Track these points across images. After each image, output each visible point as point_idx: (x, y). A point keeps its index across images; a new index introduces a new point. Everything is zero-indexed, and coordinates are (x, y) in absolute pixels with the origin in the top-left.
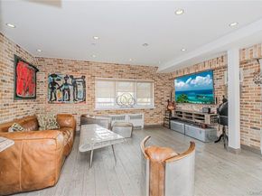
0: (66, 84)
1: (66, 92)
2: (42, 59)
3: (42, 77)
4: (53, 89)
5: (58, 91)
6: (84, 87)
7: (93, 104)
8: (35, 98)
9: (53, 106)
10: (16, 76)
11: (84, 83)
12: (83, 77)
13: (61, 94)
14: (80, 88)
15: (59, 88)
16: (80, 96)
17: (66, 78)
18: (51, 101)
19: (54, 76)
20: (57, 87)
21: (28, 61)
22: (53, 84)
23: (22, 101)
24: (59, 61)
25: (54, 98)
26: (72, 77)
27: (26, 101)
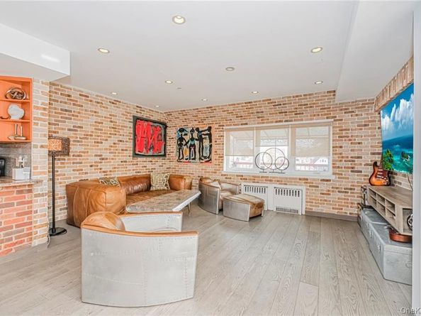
0: (192, 139)
1: (192, 149)
2: (169, 114)
3: (172, 133)
4: (180, 145)
5: (185, 147)
6: (211, 141)
7: (220, 165)
8: (165, 155)
9: (181, 165)
10: (135, 135)
11: (210, 135)
12: (210, 129)
13: (188, 150)
14: (206, 143)
15: (186, 144)
16: (206, 153)
17: (192, 131)
18: (179, 160)
19: (182, 130)
20: (184, 143)
21: (152, 118)
22: (181, 139)
23: (144, 159)
24: (183, 112)
25: (181, 157)
26: (197, 129)
27: (150, 159)
